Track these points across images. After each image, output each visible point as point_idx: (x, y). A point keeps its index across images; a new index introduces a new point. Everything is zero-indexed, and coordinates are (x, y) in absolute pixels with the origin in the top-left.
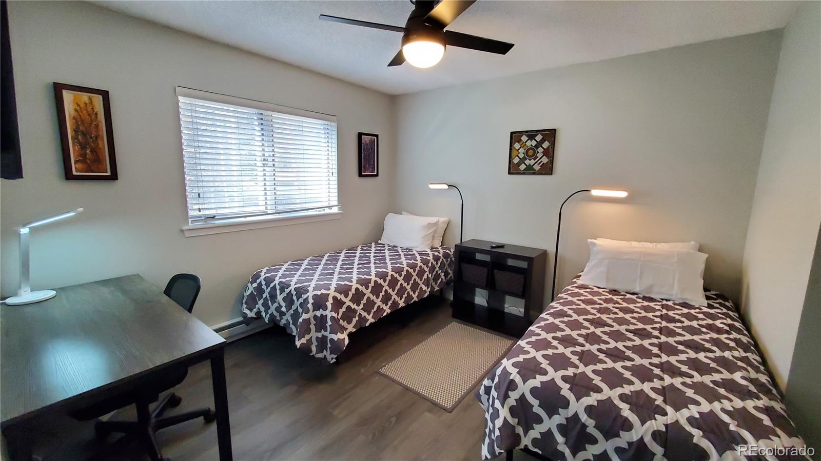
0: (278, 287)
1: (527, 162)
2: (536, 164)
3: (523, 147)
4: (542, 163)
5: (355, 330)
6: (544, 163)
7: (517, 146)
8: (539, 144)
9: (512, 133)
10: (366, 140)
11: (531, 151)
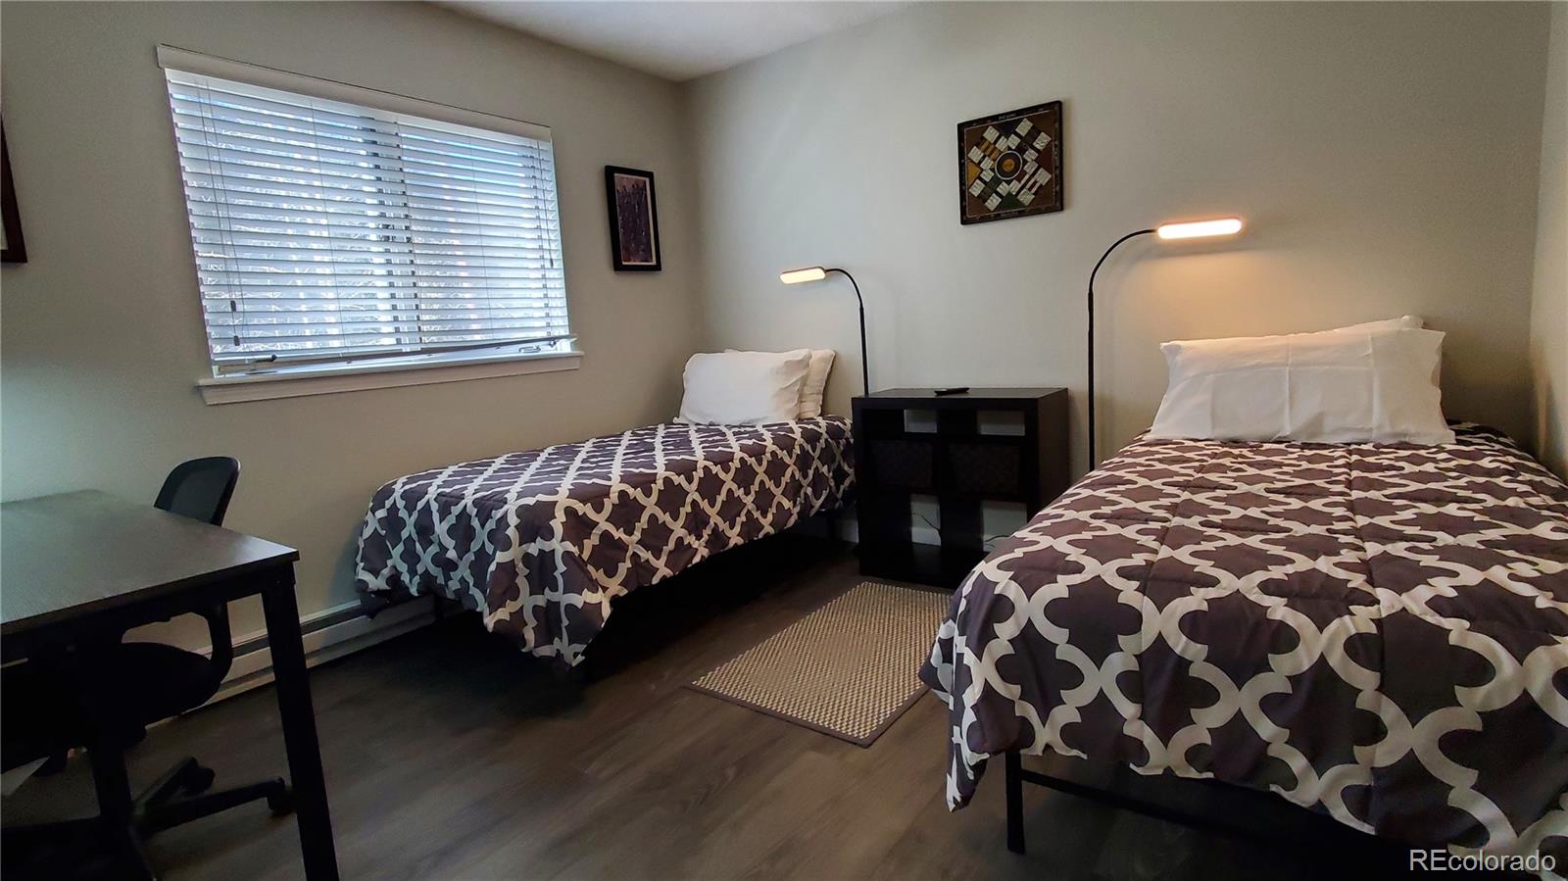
0: (434, 506)
1: (1003, 188)
2: (1025, 190)
3: (989, 156)
4: (1038, 185)
5: (625, 592)
6: (1041, 185)
7: (975, 154)
8: (1026, 143)
9: (960, 126)
10: (625, 183)
11: (1008, 162)
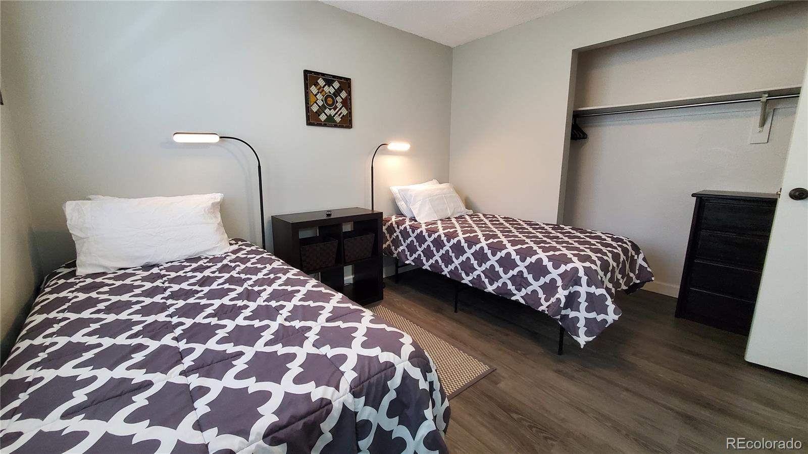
1: (327, 112)
2: (337, 115)
3: (321, 93)
6: (343, 115)
7: (314, 89)
8: (337, 93)
9: (305, 72)
11: (329, 99)
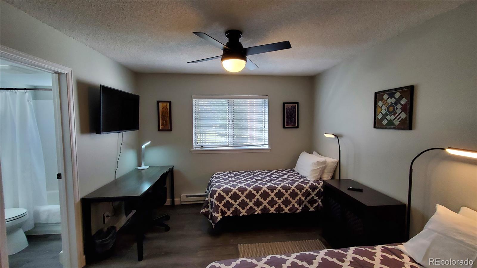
1: (388, 117)
2: (396, 119)
3: (385, 105)
6: (402, 119)
8: (398, 101)
9: (376, 93)
10: (289, 106)
11: (391, 108)
